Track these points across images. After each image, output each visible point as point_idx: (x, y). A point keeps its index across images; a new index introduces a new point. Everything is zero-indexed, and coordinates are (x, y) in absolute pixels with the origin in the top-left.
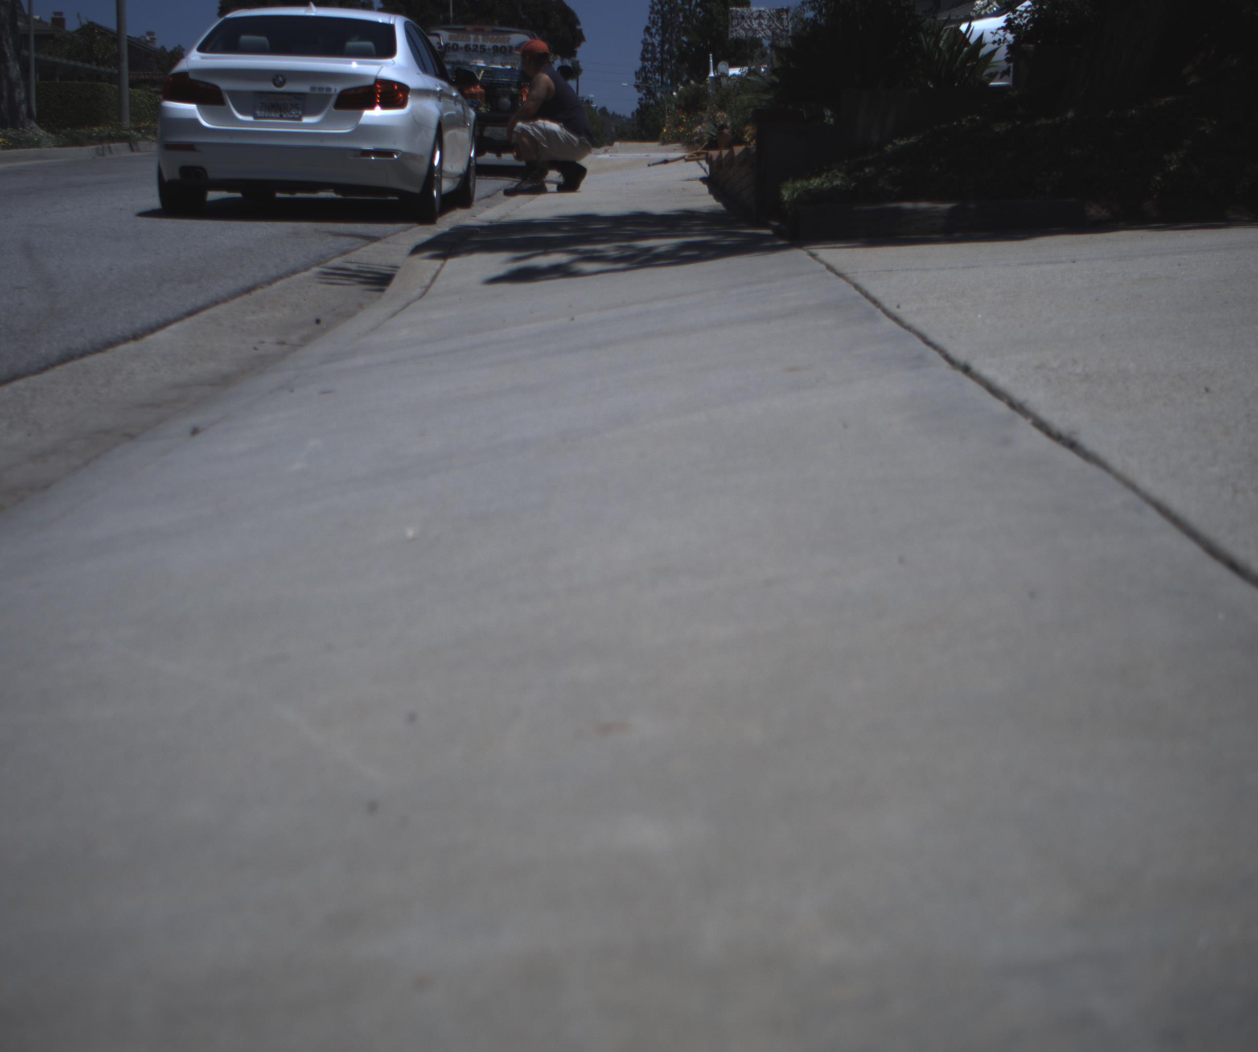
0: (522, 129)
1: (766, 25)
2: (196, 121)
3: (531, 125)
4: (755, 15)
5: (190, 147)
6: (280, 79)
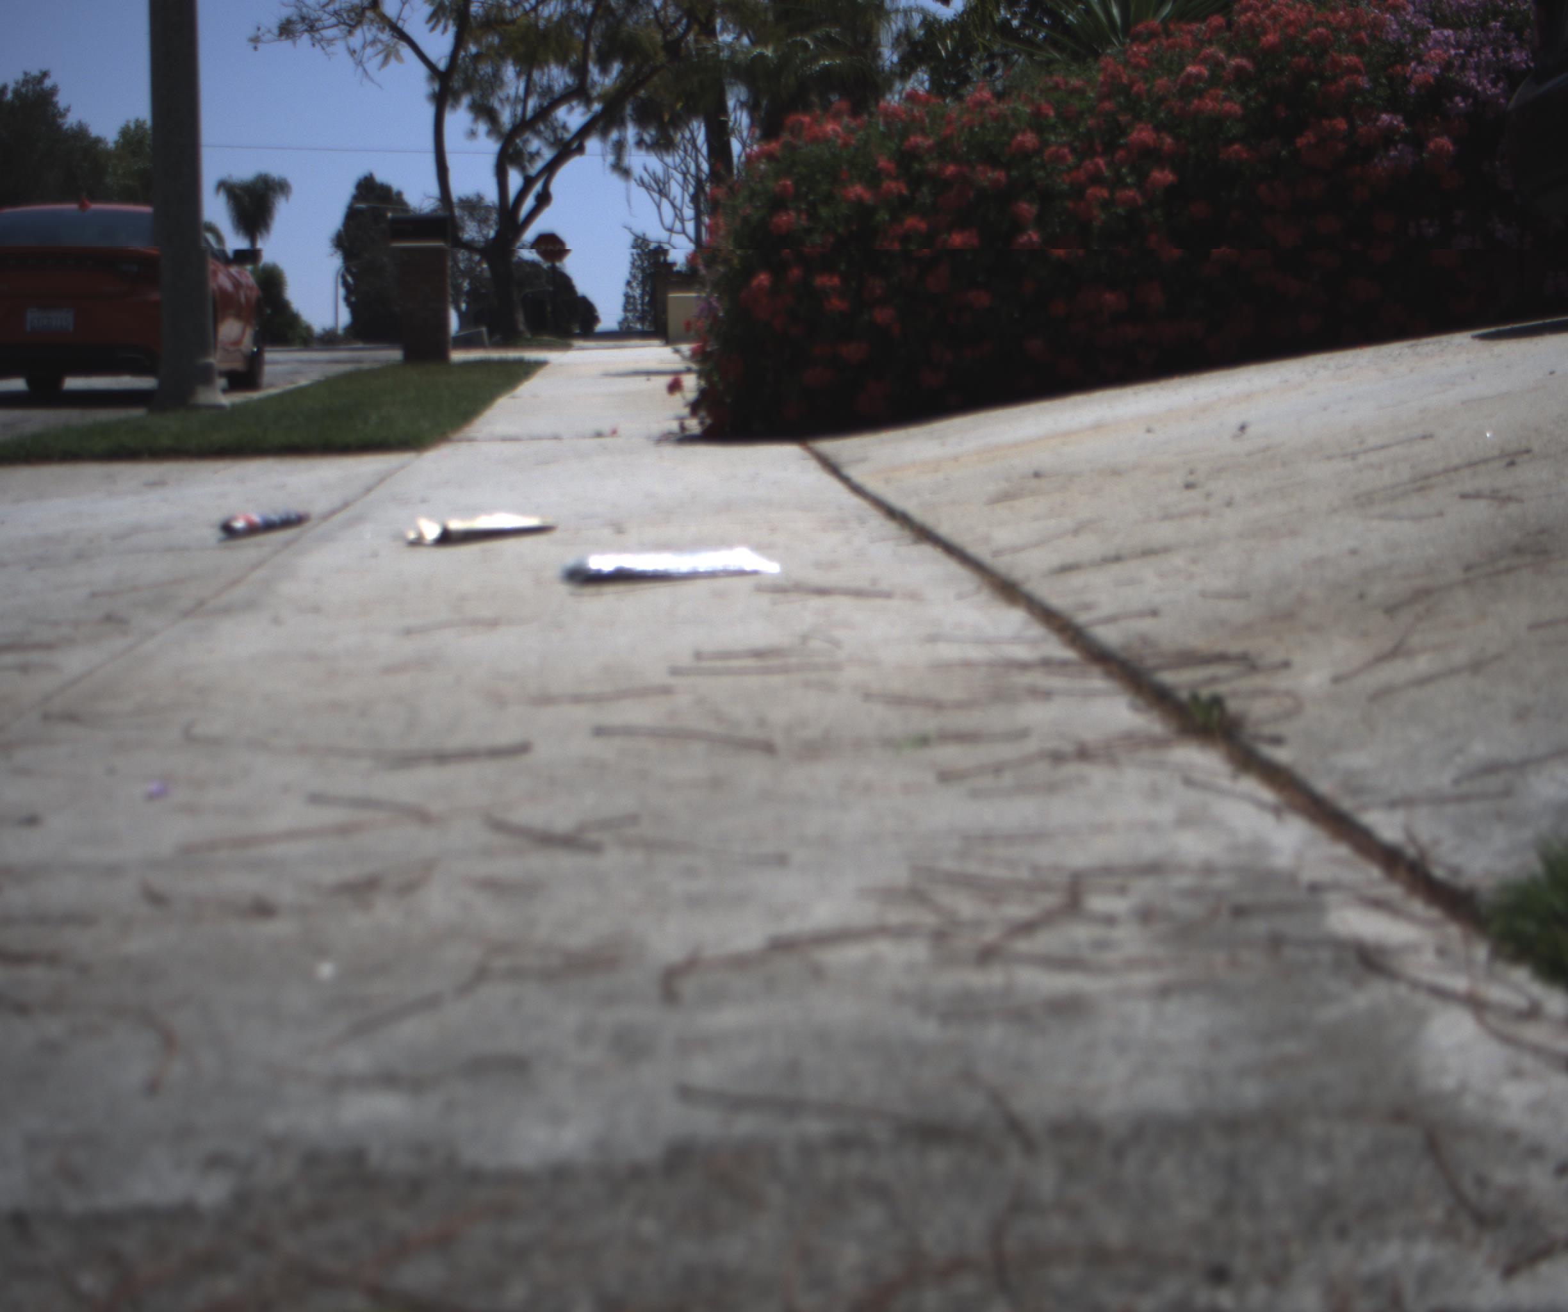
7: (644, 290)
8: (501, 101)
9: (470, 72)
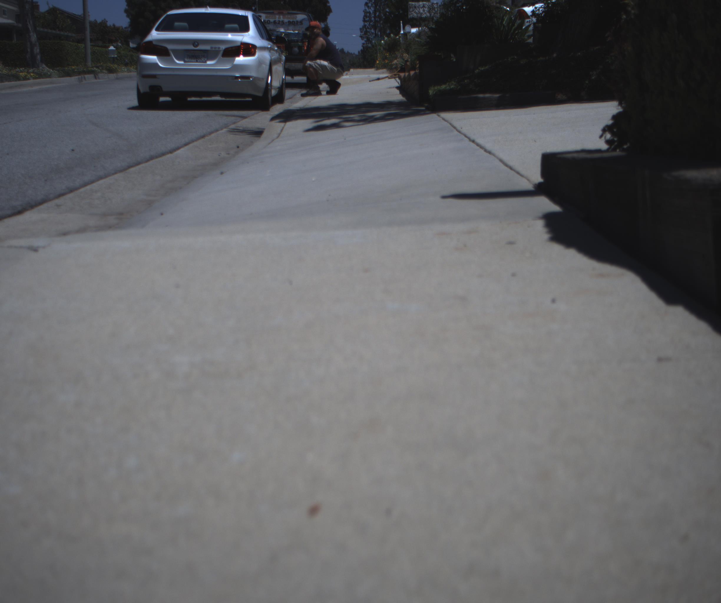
0: (310, 65)
1: (427, 11)
2: (157, 64)
3: (314, 63)
4: (422, 6)
5: (154, 76)
6: (196, 43)
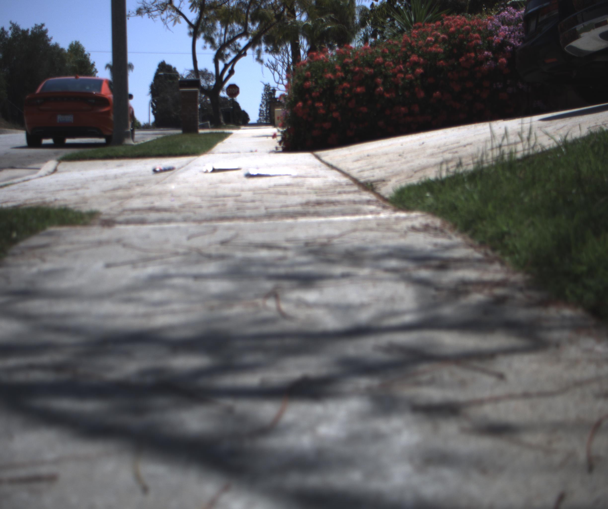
7: (267, 108)
8: (215, 35)
9: (204, 24)
